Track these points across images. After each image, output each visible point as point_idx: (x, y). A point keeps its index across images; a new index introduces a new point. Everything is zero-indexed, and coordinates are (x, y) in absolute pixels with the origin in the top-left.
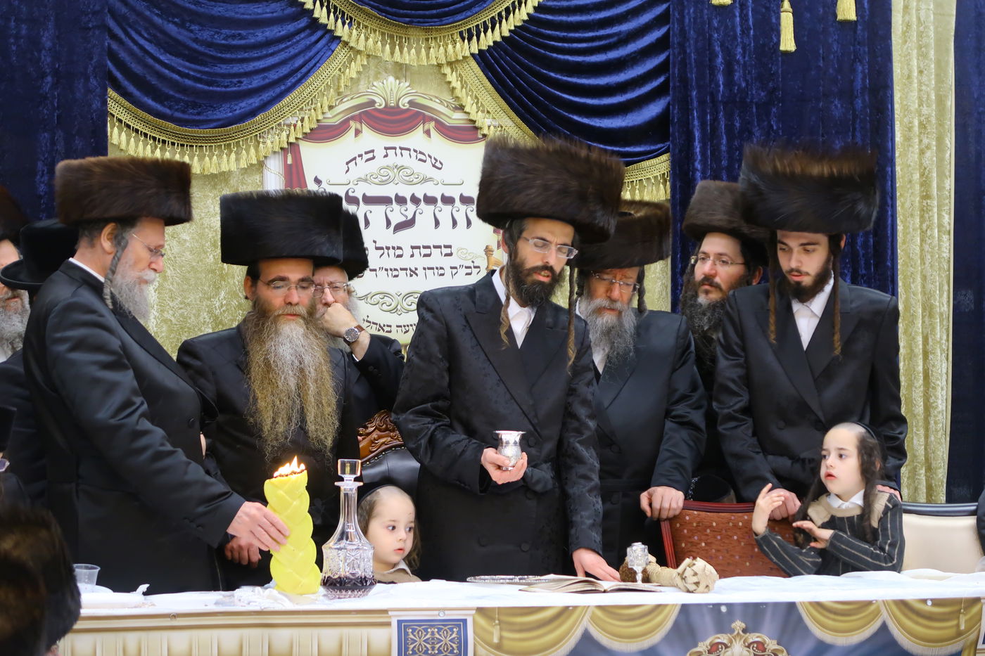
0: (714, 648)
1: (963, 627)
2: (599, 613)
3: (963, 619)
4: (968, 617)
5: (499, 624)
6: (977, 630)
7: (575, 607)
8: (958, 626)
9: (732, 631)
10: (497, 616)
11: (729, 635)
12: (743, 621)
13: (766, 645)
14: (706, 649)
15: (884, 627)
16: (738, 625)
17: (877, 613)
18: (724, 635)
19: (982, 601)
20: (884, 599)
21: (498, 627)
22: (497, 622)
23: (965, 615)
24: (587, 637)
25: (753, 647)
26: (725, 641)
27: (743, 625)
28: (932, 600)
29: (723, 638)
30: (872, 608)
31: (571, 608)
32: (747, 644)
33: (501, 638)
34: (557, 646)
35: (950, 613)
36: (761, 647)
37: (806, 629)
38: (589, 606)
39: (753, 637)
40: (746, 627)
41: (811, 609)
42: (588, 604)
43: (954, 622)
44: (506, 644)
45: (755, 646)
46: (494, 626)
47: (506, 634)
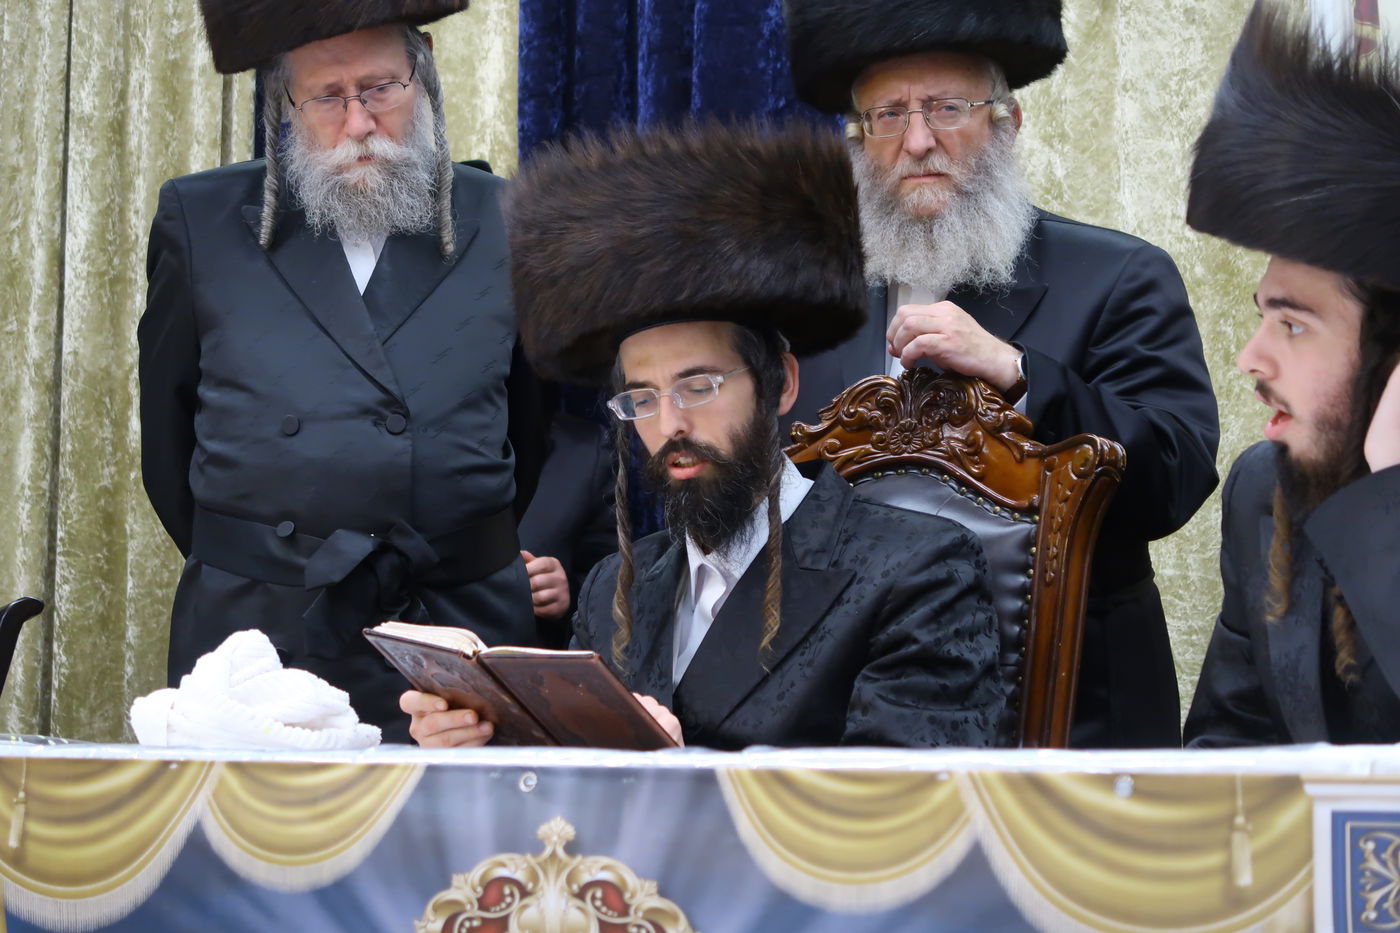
0: (493, 894)
1: (1245, 879)
2: (234, 782)
3: (1244, 850)
4: (1263, 840)
5: (25, 802)
6: (1305, 889)
7: (184, 765)
8: (1228, 870)
9: (537, 847)
10: (23, 781)
11: (529, 857)
12: (570, 820)
13: (627, 896)
14: (474, 897)
15: (976, 862)
16: (557, 829)
17: (955, 812)
18: (516, 857)
19: (1309, 789)
20: (975, 772)
21: (21, 809)
22: (22, 795)
23: (1252, 835)
24: (197, 846)
25: (594, 898)
26: (520, 876)
27: (570, 832)
28: (1135, 776)
29: (514, 867)
30: (939, 795)
31: (174, 766)
32: (575, 888)
33: (24, 836)
34: (135, 864)
35: (1205, 825)
36: (613, 898)
37: (740, 849)
38: (212, 764)
39: (593, 868)
40: (577, 835)
41: (757, 791)
42: (209, 759)
43: (1214, 859)
44: (35, 851)
45: (599, 894)
46: (12, 806)
47: (37, 828)
